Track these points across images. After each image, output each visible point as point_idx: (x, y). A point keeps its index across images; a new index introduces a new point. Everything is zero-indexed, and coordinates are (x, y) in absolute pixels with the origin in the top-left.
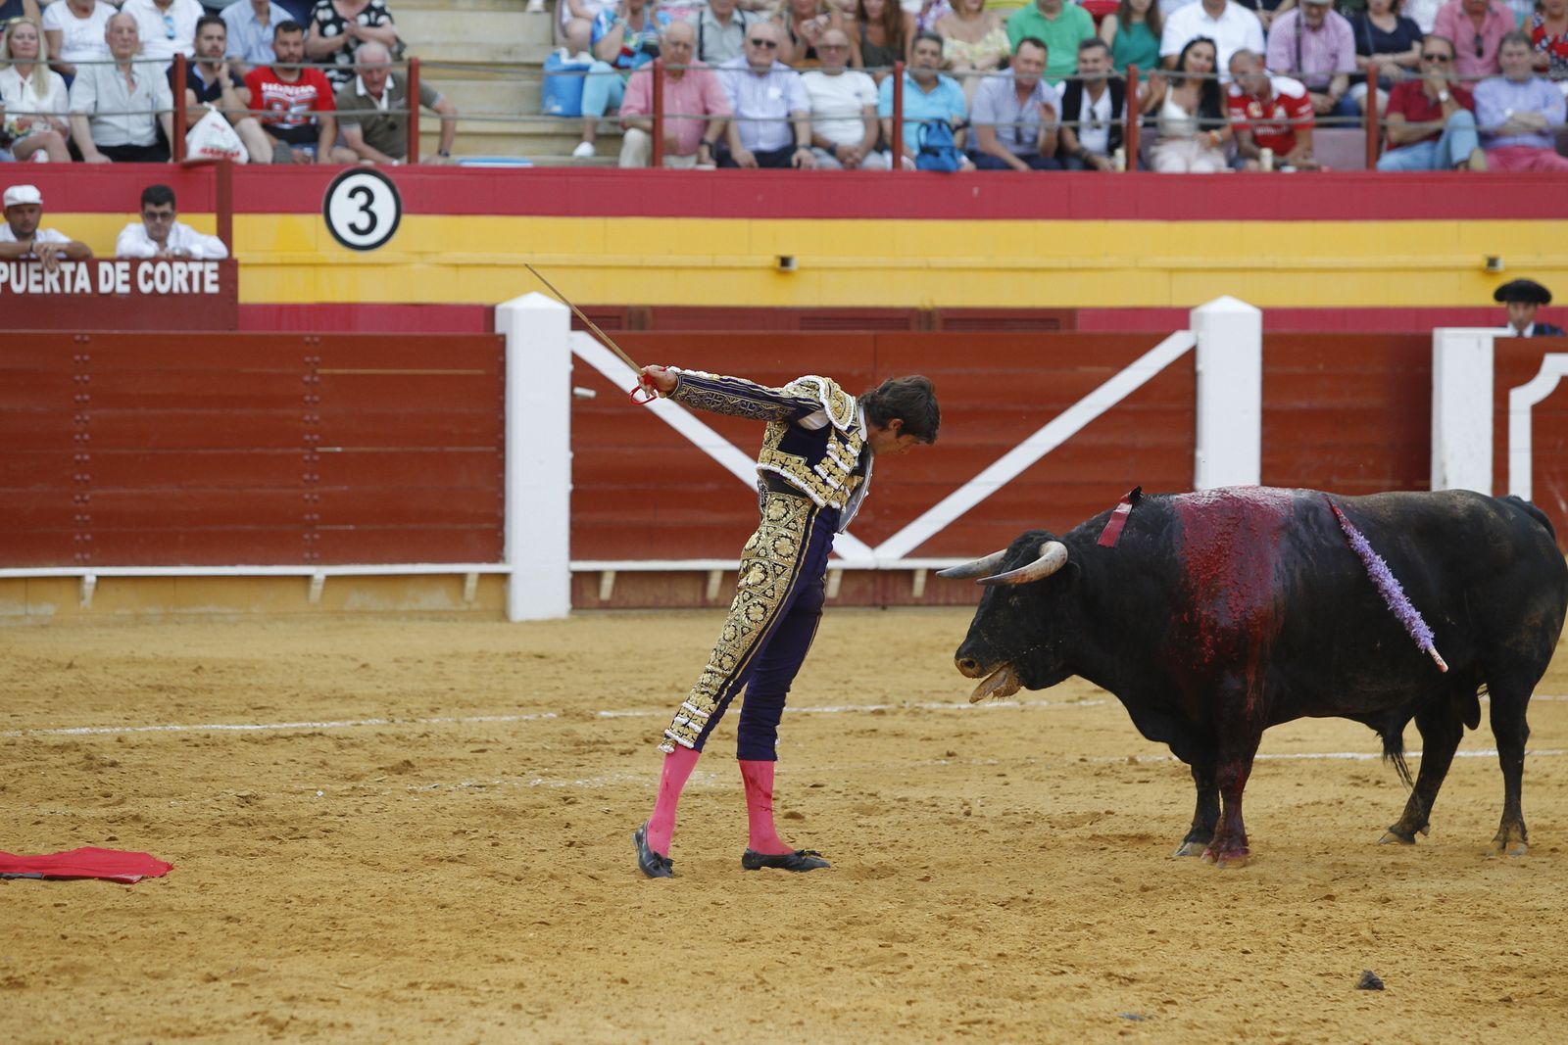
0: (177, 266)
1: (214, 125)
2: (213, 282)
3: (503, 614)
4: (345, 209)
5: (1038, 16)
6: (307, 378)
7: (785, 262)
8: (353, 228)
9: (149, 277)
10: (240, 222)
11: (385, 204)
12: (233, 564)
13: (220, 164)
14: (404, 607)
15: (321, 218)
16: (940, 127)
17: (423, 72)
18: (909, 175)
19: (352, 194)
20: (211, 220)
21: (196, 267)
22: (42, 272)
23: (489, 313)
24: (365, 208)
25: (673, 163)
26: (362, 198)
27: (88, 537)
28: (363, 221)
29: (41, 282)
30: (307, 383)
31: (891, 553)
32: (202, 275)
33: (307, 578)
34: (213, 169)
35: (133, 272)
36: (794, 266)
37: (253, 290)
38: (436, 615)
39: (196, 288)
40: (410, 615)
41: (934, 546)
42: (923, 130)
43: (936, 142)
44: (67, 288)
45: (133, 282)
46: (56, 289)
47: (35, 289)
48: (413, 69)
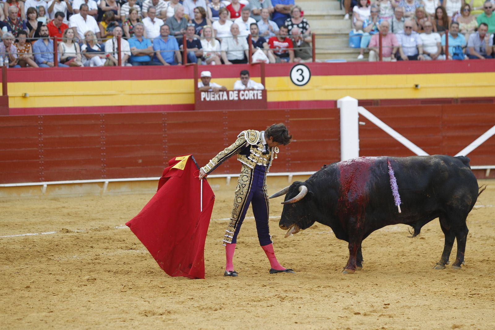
0: (251, 92)
1: (260, 53)
2: (260, 96)
4: (295, 75)
5: (485, 16)
6: (286, 121)
7: (417, 86)
8: (298, 80)
9: (243, 95)
10: (267, 79)
11: (306, 73)
13: (261, 64)
15: (289, 78)
17: (316, 37)
18: (451, 61)
19: (297, 71)
20: (259, 79)
21: (255, 92)
23: (335, 102)
24: (301, 75)
25: (385, 59)
26: (300, 72)
27: (228, 166)
28: (300, 78)
29: (214, 97)
32: (257, 94)
33: (287, 176)
34: (259, 65)
35: (239, 94)
36: (419, 87)
37: (271, 98)
39: (256, 98)
42: (454, 49)
43: (458, 52)
44: (221, 99)
45: (239, 96)
46: (218, 99)
47: (212, 99)
48: (313, 36)
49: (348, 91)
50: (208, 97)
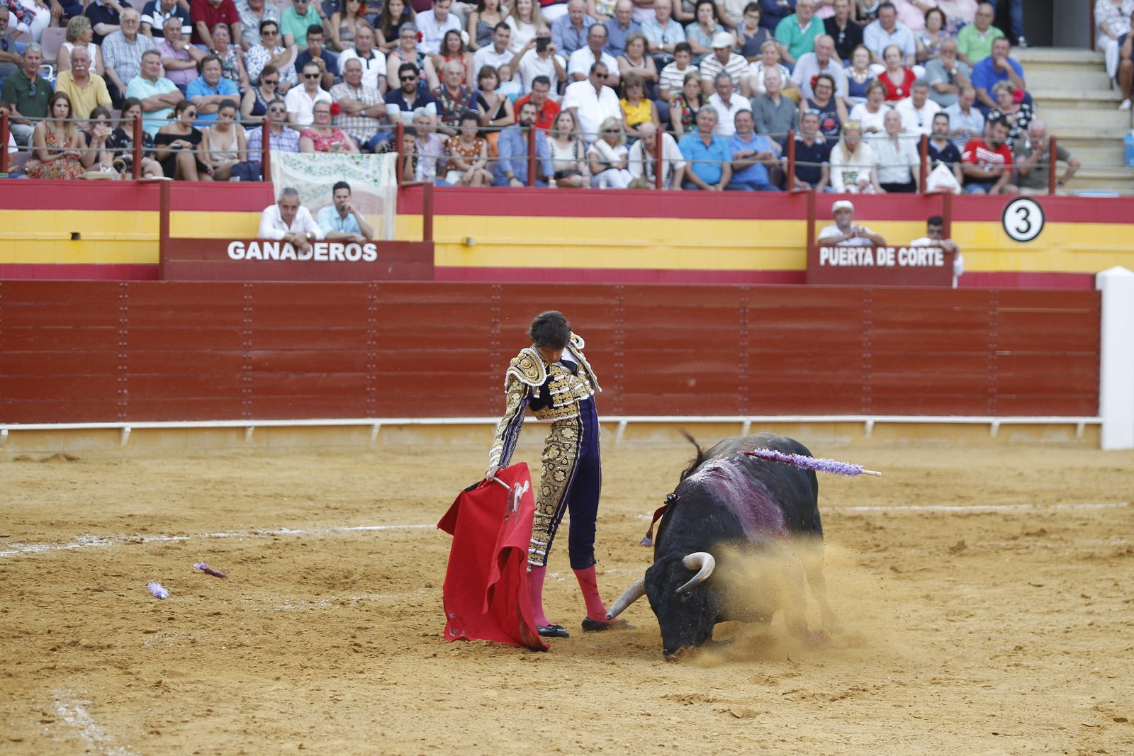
1: (942, 173)
2: (940, 260)
3: (1098, 445)
6: (991, 313)
8: (1018, 230)
9: (905, 256)
10: (955, 226)
12: (948, 414)
14: (1043, 440)
15: (1000, 224)
22: (846, 253)
23: (1092, 278)
27: (869, 399)
29: (846, 259)
30: (991, 316)
32: (934, 256)
33: (989, 425)
34: (940, 198)
35: (896, 253)
38: (1061, 446)
39: (931, 263)
40: (1047, 445)
44: (860, 262)
45: (896, 259)
46: (855, 263)
47: (843, 263)
49: (1119, 257)
50: (834, 258)
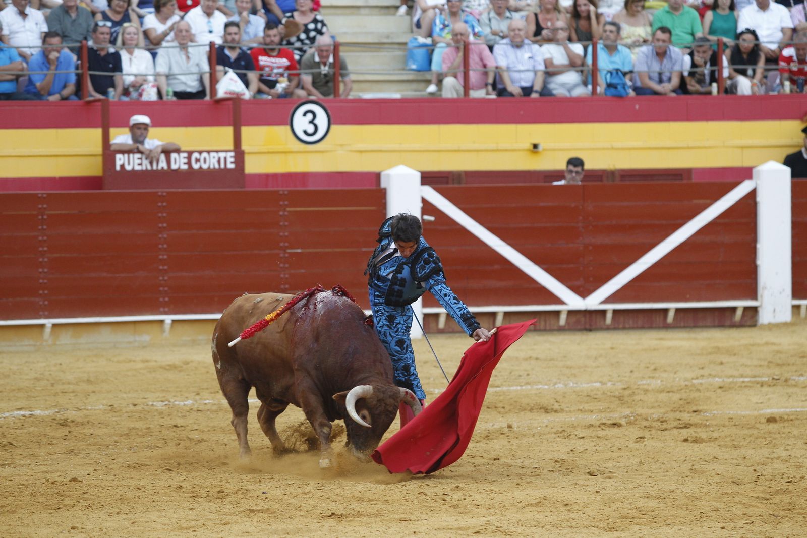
0: (212, 155)
1: (231, 79)
2: (232, 163)
4: (301, 122)
5: (668, 12)
6: (281, 213)
7: (535, 146)
8: (305, 132)
9: (198, 160)
10: (246, 131)
11: (322, 119)
13: (234, 100)
15: (288, 128)
16: (617, 73)
17: (341, 48)
18: (601, 97)
19: (305, 115)
20: (229, 131)
21: (222, 155)
23: (377, 176)
24: (311, 122)
25: (475, 94)
26: (310, 116)
27: (167, 299)
28: (311, 129)
29: (140, 165)
30: (281, 216)
31: (594, 301)
32: (225, 159)
34: (230, 102)
35: (189, 158)
36: (540, 148)
37: (252, 167)
39: (222, 166)
41: (616, 297)
42: (608, 76)
43: (615, 81)
44: (155, 167)
45: (189, 163)
46: (149, 168)
48: (336, 48)
49: (401, 156)
50: (129, 164)
